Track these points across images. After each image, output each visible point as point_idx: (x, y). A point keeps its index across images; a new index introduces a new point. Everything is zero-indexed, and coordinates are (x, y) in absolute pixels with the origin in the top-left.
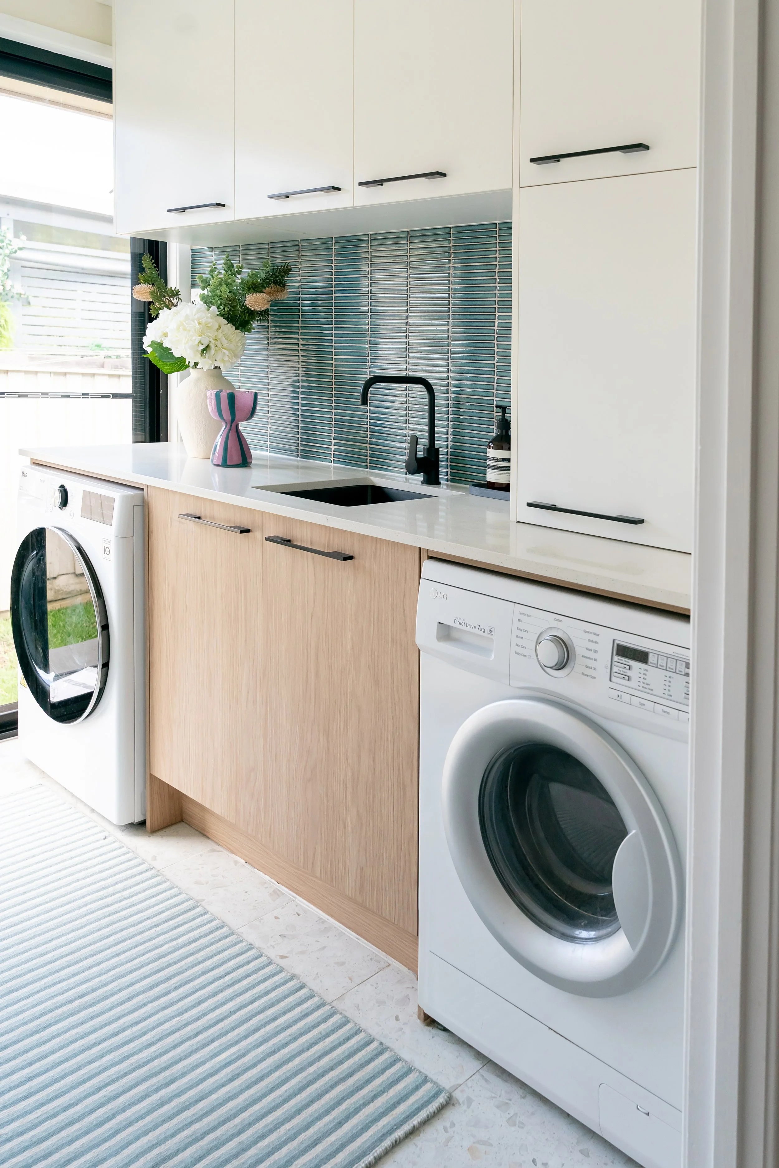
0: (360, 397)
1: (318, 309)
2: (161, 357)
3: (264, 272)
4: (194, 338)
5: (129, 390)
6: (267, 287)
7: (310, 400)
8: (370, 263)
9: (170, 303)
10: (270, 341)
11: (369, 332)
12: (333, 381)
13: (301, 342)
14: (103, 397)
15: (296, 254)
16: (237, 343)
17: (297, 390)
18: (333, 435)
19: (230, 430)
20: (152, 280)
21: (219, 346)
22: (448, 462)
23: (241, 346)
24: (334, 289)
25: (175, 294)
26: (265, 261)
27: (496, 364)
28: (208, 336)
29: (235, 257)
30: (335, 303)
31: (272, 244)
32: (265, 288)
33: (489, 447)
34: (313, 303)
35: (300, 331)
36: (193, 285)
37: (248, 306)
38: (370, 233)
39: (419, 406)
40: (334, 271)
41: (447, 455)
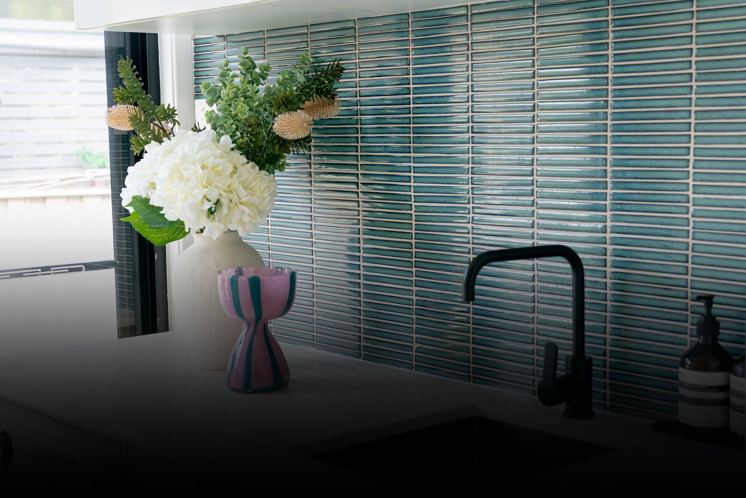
0: (463, 290)
1: (386, 128)
2: (147, 221)
3: (302, 72)
4: (196, 191)
5: (110, 255)
6: (307, 100)
7: (377, 270)
8: (470, 52)
9: (161, 131)
10: (314, 177)
11: (471, 165)
12: (413, 241)
13: (362, 180)
14: (71, 270)
15: (351, 41)
16: (262, 192)
17: (357, 254)
18: (415, 326)
19: (254, 333)
20: (133, 96)
21: (235, 199)
22: (605, 378)
23: (269, 198)
24: (411, 96)
25: (170, 114)
26: (304, 53)
27: (692, 219)
28: (216, 187)
29: (258, 49)
30: (413, 118)
31: (313, 27)
32: (303, 102)
33: (683, 365)
34: (379, 118)
35: (360, 163)
36: (198, 95)
37: (277, 134)
38: (469, 4)
39: (554, 286)
40: (411, 66)
41: (605, 366)
